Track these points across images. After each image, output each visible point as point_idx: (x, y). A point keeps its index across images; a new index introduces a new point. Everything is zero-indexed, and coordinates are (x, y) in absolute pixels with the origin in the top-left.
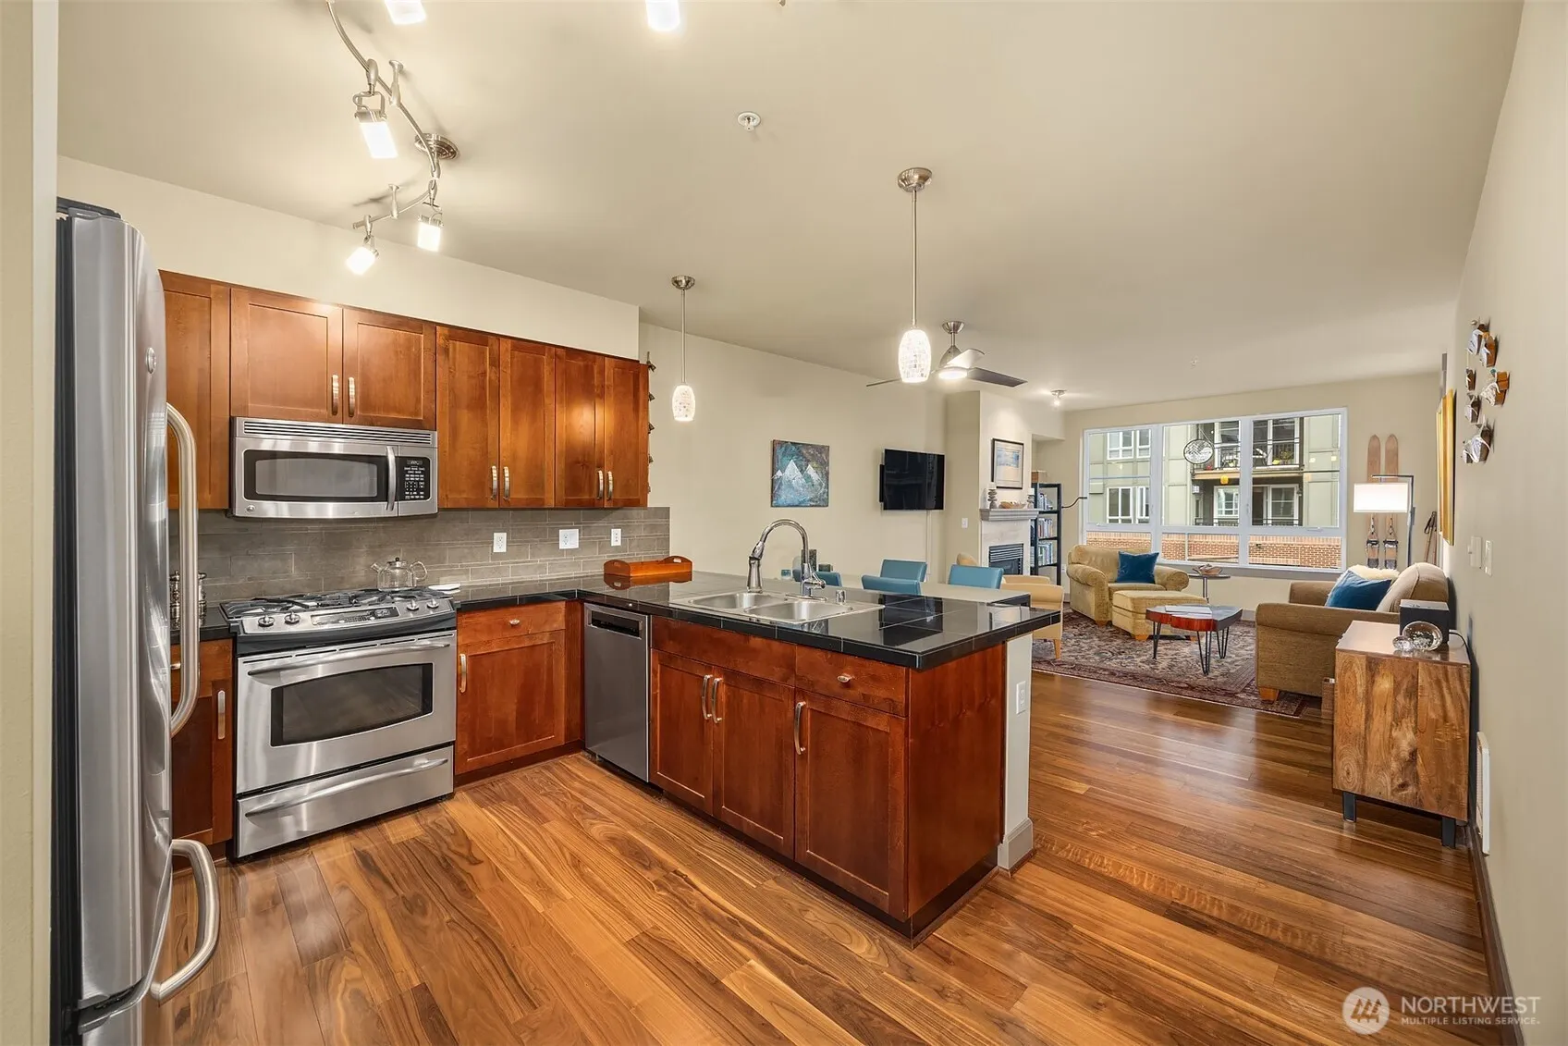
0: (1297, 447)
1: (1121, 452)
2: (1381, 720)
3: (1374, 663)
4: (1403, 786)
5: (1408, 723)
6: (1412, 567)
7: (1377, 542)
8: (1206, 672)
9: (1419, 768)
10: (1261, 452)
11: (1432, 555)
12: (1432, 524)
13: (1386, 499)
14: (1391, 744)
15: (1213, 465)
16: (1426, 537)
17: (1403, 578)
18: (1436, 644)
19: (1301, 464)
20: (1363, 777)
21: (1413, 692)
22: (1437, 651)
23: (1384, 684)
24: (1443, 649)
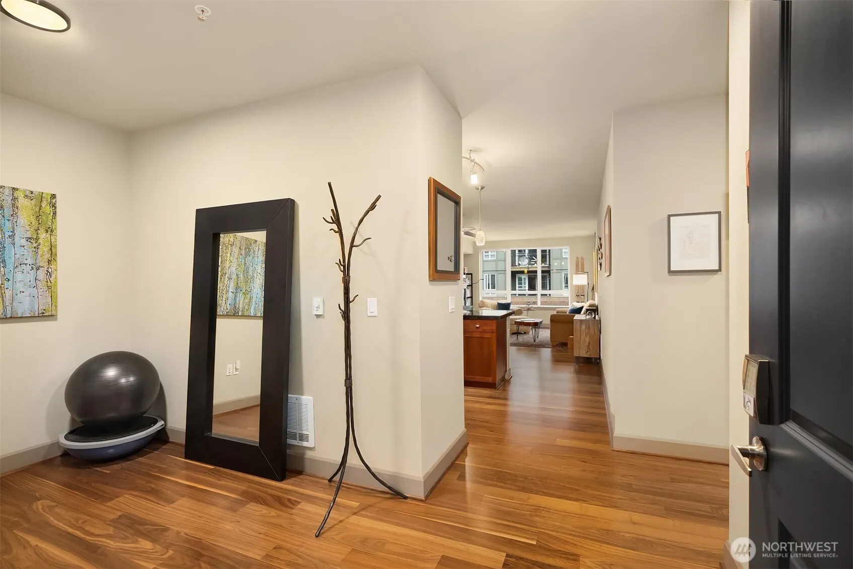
0: (548, 256)
1: (490, 256)
2: (583, 336)
3: (581, 321)
4: (587, 352)
5: (588, 336)
6: (589, 301)
7: (579, 296)
8: (535, 341)
9: (590, 347)
10: (535, 258)
11: (593, 299)
12: (593, 289)
13: (580, 280)
14: (585, 341)
15: (515, 264)
16: (591, 293)
17: (586, 306)
18: (593, 316)
19: (550, 264)
20: (579, 353)
21: (589, 328)
22: (593, 318)
23: (583, 327)
24: (595, 317)
